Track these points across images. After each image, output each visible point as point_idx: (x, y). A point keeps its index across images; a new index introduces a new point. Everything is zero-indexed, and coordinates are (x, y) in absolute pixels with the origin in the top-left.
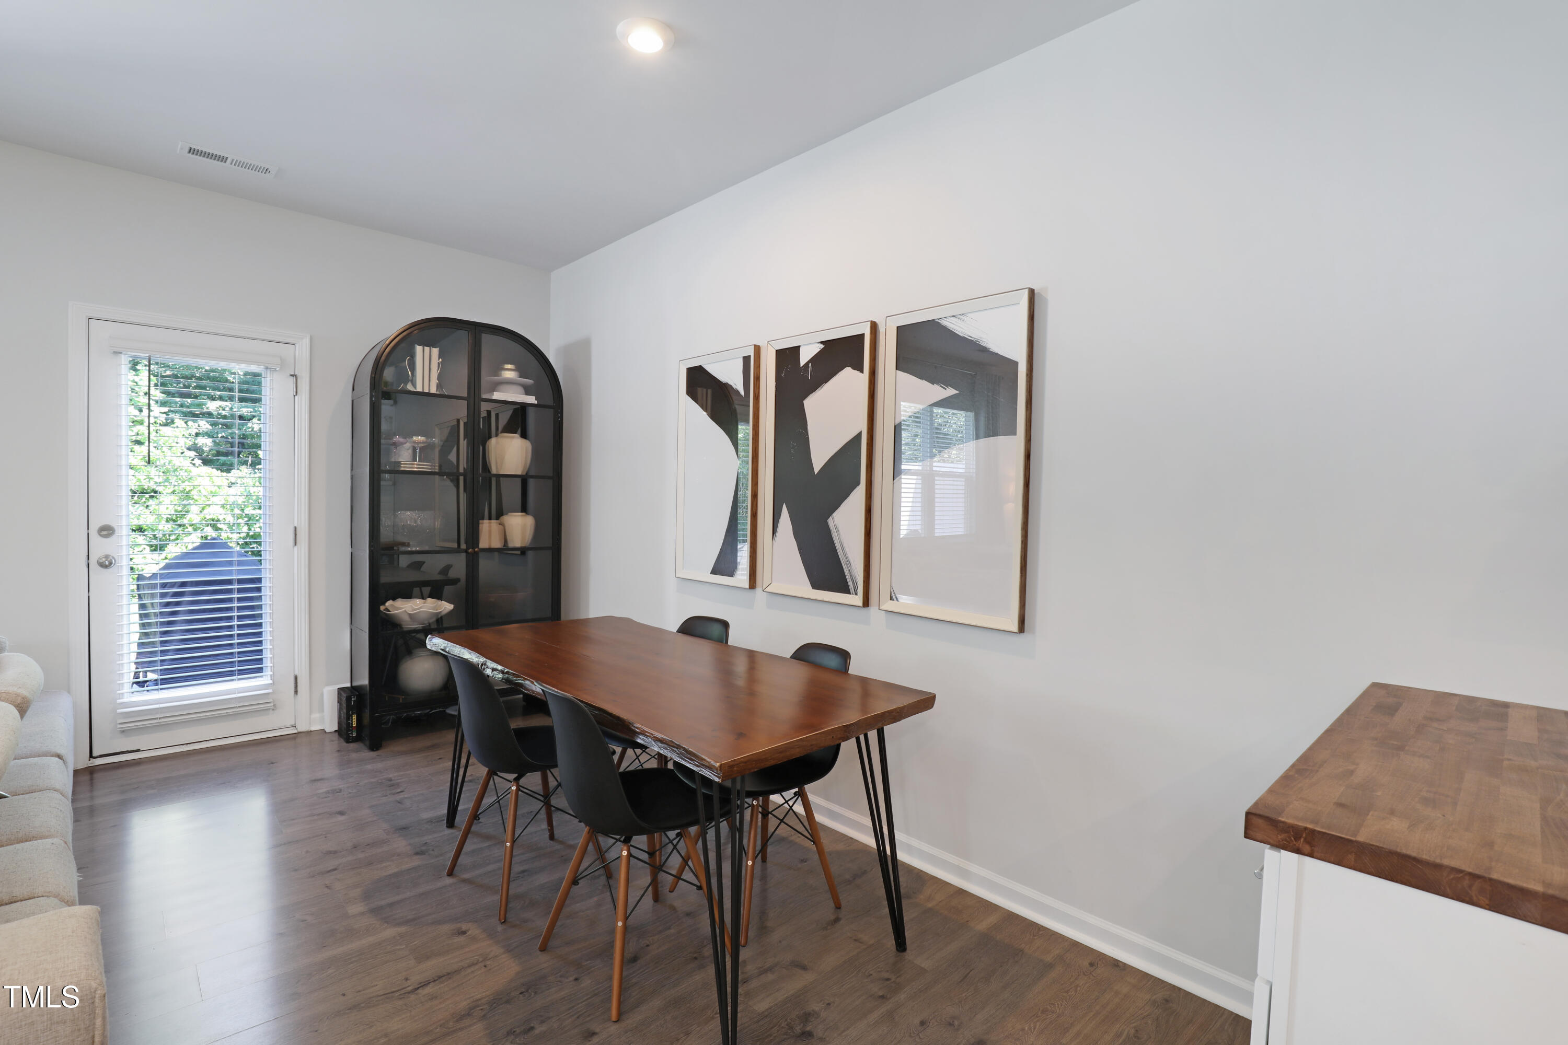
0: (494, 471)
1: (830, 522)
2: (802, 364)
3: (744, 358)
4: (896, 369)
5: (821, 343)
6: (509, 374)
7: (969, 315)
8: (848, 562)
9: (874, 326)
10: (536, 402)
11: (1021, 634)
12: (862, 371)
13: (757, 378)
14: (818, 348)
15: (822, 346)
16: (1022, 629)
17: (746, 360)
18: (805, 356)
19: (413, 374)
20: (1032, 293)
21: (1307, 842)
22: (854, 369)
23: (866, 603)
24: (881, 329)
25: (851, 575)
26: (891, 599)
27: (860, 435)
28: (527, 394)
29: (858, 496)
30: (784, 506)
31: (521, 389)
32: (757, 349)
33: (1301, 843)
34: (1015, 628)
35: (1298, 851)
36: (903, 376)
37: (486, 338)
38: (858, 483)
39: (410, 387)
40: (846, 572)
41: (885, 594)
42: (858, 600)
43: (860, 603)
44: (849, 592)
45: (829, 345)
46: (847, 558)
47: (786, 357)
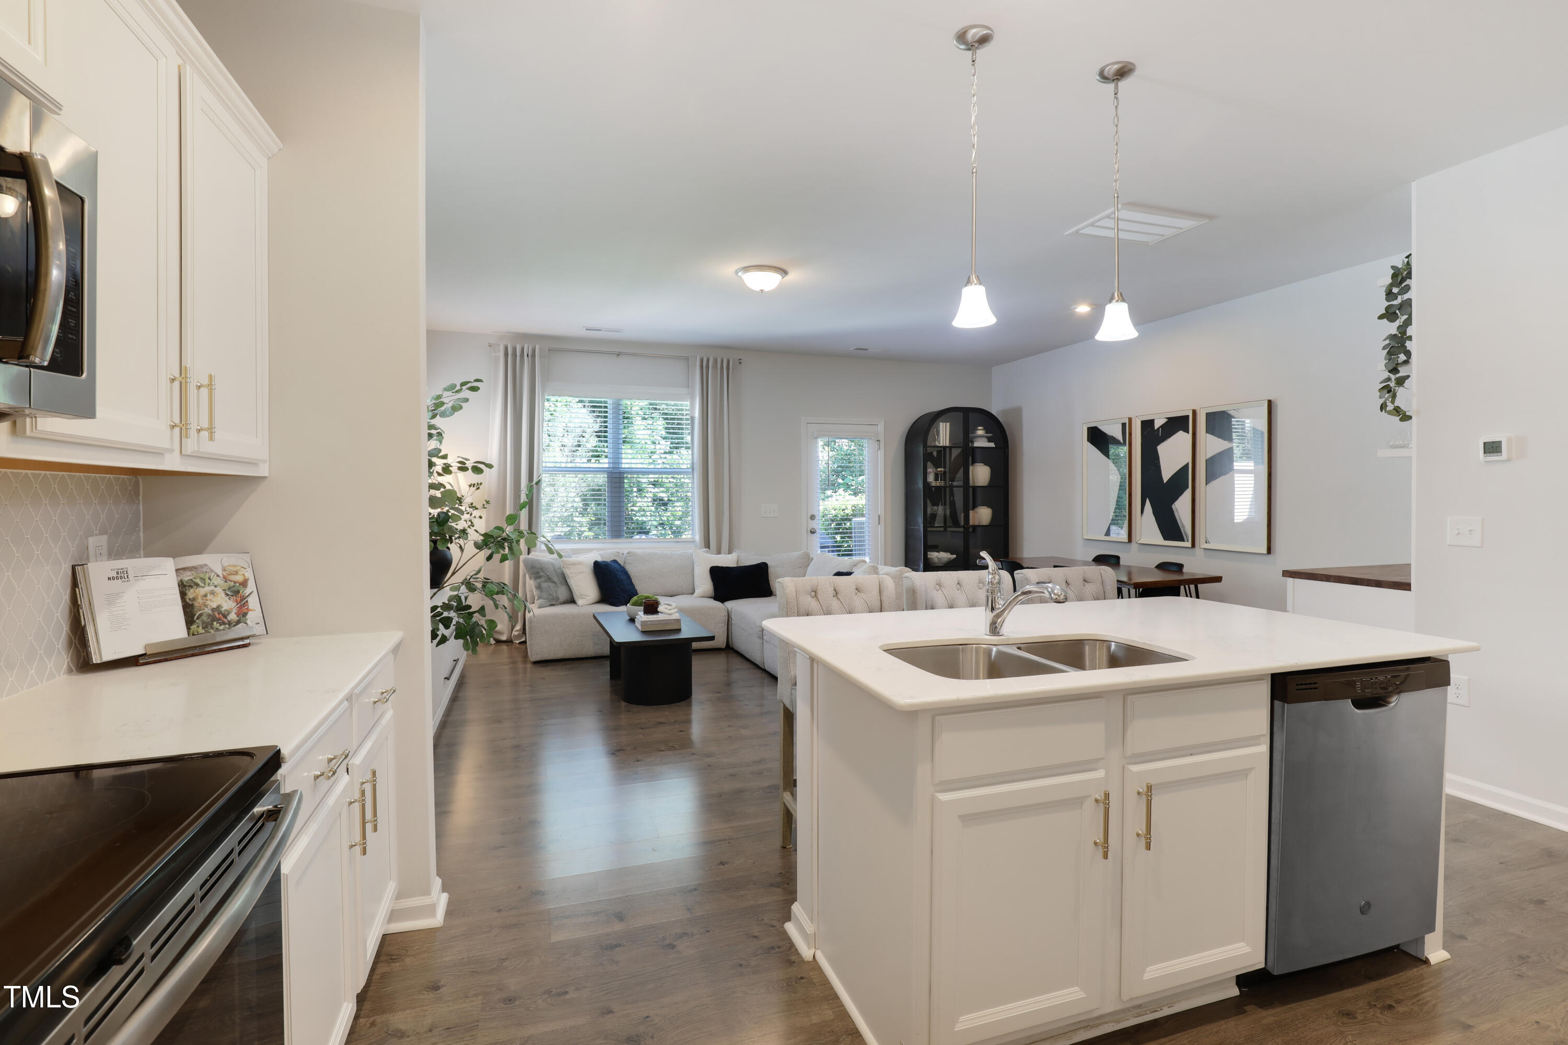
0: (971, 484)
1: (1173, 507)
2: (1156, 428)
3: (1122, 424)
4: (1206, 432)
5: (1167, 418)
6: (980, 432)
7: (1242, 410)
8: (1183, 526)
9: (1194, 412)
10: (994, 446)
11: (1269, 555)
12: (1188, 433)
13: (1130, 434)
14: (1164, 421)
15: (1167, 420)
16: (1269, 551)
17: (1124, 425)
18: (1158, 424)
19: (938, 438)
20: (1270, 402)
21: (1295, 575)
22: (1184, 432)
23: (1193, 545)
24: (1198, 412)
25: (1185, 533)
26: (1206, 542)
27: (1188, 464)
28: (989, 442)
29: (1187, 494)
30: (1147, 499)
31: (986, 440)
32: (1130, 419)
33: (1293, 576)
34: (1265, 551)
35: (1293, 578)
36: (1210, 436)
37: (971, 414)
38: (1188, 487)
39: (937, 444)
40: (1182, 531)
41: (1203, 540)
42: (1189, 544)
43: (1190, 546)
44: (1184, 541)
45: (1170, 420)
46: (1183, 524)
47: (1147, 425)
